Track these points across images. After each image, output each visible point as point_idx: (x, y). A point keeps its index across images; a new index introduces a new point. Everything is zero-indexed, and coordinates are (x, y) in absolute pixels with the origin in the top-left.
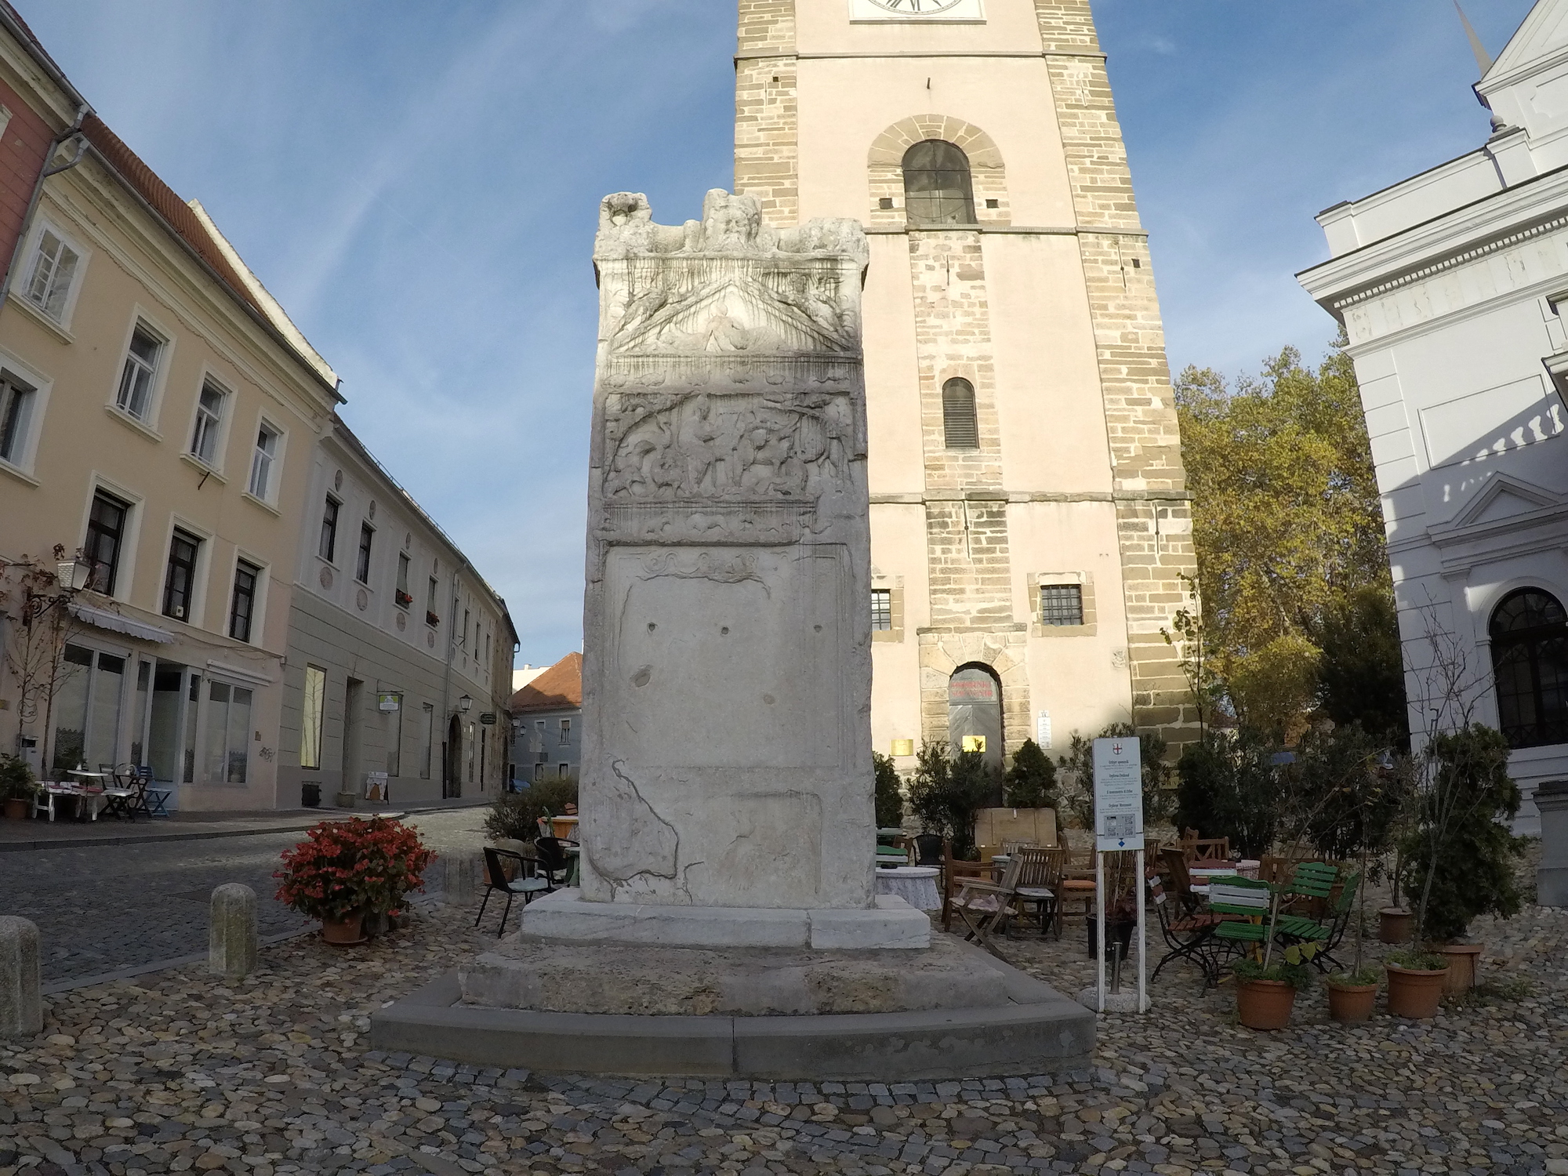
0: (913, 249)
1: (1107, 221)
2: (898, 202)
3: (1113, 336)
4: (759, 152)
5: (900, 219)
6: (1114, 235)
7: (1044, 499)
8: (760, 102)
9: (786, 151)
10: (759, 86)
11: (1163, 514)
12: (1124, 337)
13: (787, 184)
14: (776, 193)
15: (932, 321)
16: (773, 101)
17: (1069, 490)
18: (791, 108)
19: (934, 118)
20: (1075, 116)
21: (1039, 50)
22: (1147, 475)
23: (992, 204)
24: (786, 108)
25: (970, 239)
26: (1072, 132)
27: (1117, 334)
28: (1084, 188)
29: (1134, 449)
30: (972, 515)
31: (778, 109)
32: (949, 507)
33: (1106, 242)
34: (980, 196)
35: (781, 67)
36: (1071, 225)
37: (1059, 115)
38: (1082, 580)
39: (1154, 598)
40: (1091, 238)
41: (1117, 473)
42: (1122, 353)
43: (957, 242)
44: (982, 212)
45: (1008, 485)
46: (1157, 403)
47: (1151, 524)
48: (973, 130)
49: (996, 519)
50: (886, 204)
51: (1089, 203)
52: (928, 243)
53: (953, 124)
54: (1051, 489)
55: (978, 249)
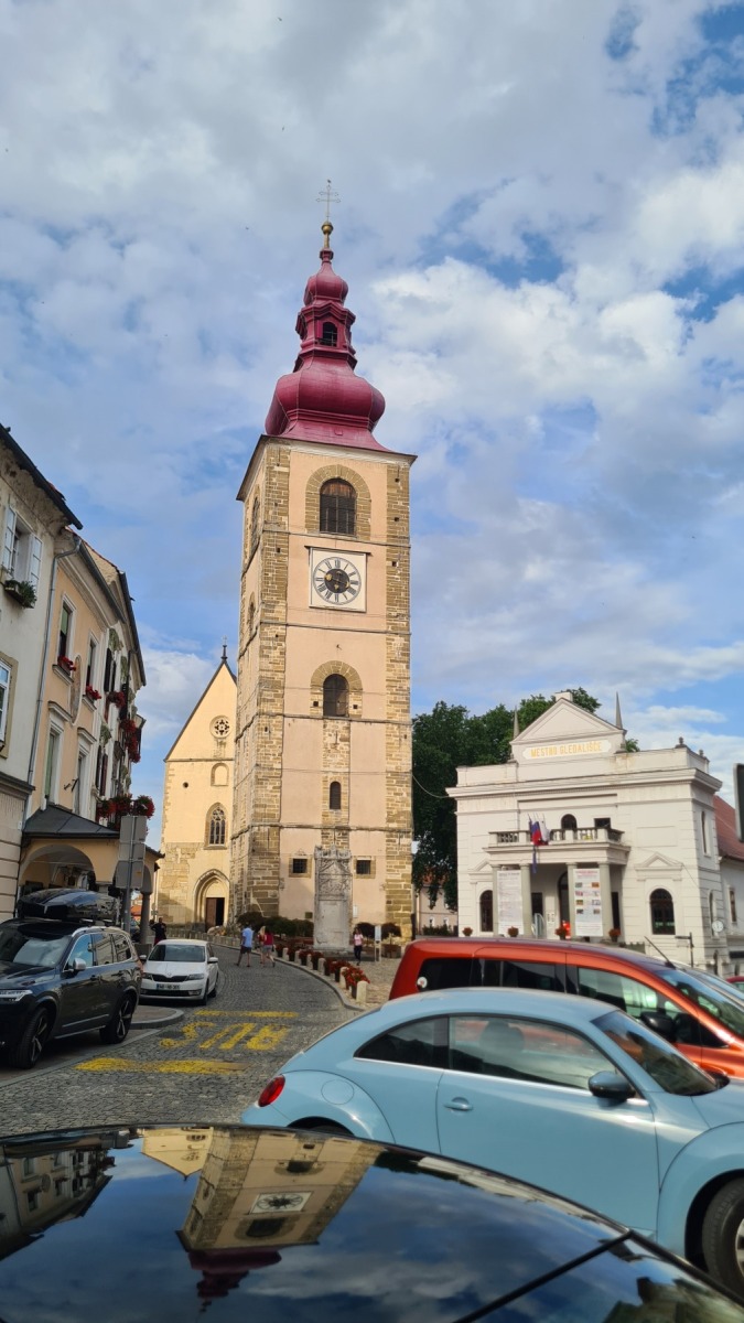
0: (325, 726)
1: (397, 718)
2: (321, 704)
3: (393, 768)
4: (269, 674)
5: (321, 712)
6: (398, 724)
7: (361, 829)
8: (270, 648)
9: (280, 675)
10: (269, 639)
11: (401, 837)
12: (397, 768)
13: (280, 692)
14: (276, 696)
15: (329, 758)
16: (275, 648)
17: (371, 826)
18: (283, 653)
19: (339, 663)
20: (393, 666)
21: (384, 629)
22: (398, 822)
23: (355, 707)
24: (281, 653)
25: (346, 724)
26: (391, 674)
27: (394, 766)
28: (391, 702)
29: (394, 812)
30: (337, 834)
31: (275, 653)
32: (329, 831)
33: (395, 727)
34: (351, 702)
35: (280, 630)
36: (385, 718)
37: (388, 665)
38: (372, 859)
39: (396, 867)
40: (390, 725)
41: (389, 821)
42: (395, 774)
43: (341, 725)
44: (352, 711)
45: (351, 824)
46: (405, 795)
47: (397, 840)
48: (353, 670)
49: (345, 836)
50: (316, 704)
51: (393, 708)
52: (330, 724)
53: (346, 666)
54: (364, 826)
55: (348, 728)
